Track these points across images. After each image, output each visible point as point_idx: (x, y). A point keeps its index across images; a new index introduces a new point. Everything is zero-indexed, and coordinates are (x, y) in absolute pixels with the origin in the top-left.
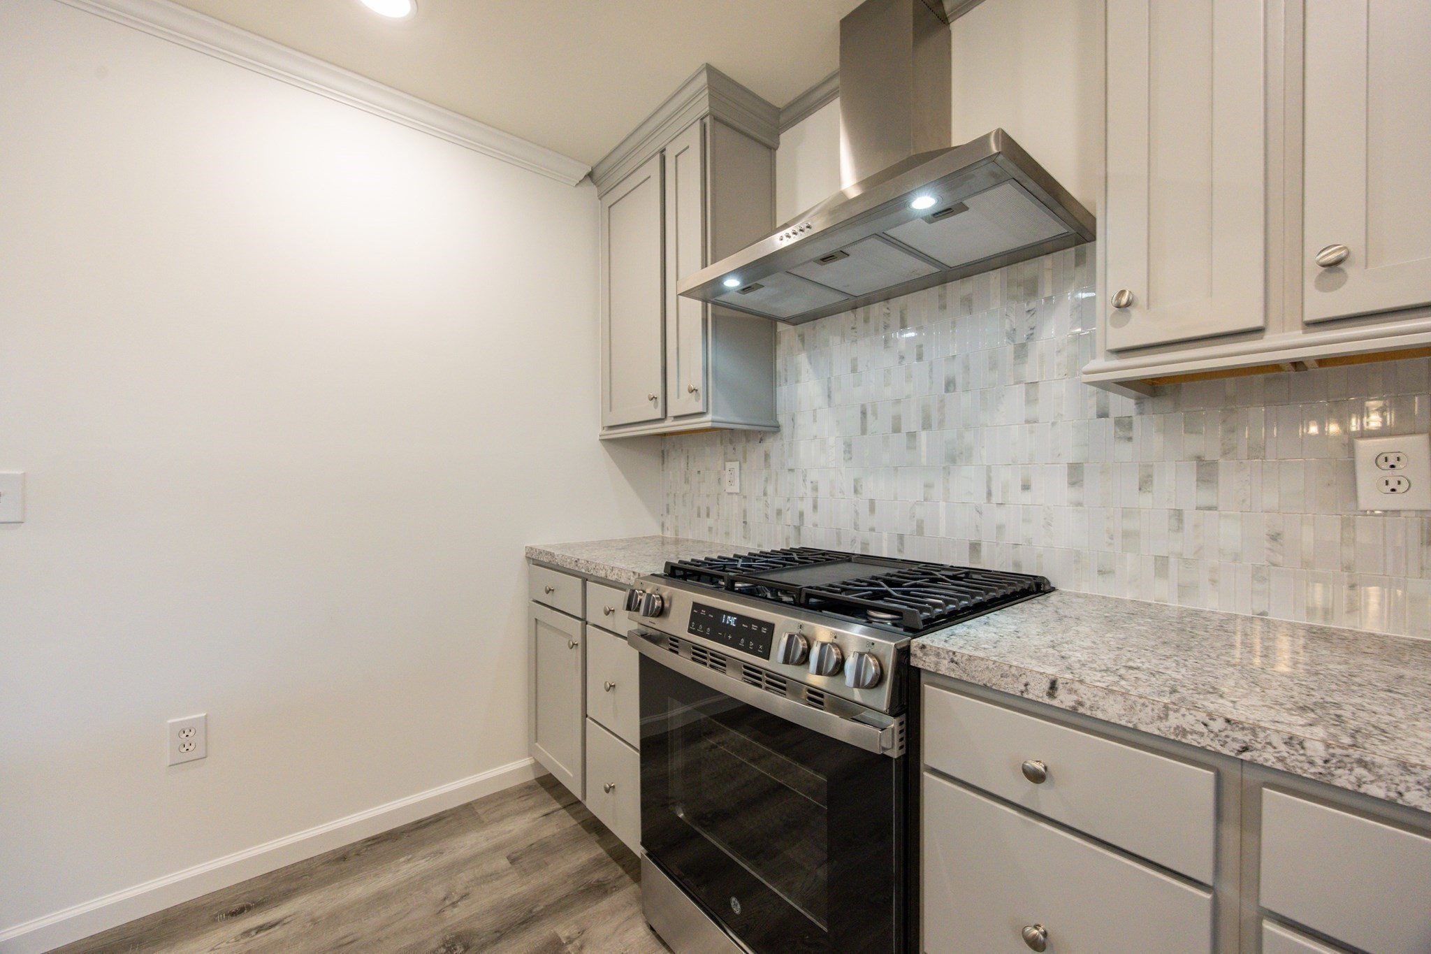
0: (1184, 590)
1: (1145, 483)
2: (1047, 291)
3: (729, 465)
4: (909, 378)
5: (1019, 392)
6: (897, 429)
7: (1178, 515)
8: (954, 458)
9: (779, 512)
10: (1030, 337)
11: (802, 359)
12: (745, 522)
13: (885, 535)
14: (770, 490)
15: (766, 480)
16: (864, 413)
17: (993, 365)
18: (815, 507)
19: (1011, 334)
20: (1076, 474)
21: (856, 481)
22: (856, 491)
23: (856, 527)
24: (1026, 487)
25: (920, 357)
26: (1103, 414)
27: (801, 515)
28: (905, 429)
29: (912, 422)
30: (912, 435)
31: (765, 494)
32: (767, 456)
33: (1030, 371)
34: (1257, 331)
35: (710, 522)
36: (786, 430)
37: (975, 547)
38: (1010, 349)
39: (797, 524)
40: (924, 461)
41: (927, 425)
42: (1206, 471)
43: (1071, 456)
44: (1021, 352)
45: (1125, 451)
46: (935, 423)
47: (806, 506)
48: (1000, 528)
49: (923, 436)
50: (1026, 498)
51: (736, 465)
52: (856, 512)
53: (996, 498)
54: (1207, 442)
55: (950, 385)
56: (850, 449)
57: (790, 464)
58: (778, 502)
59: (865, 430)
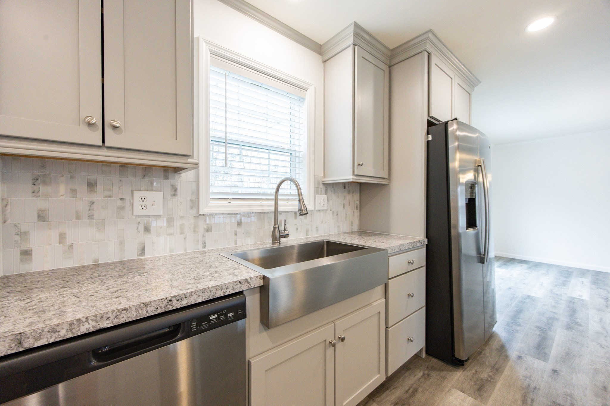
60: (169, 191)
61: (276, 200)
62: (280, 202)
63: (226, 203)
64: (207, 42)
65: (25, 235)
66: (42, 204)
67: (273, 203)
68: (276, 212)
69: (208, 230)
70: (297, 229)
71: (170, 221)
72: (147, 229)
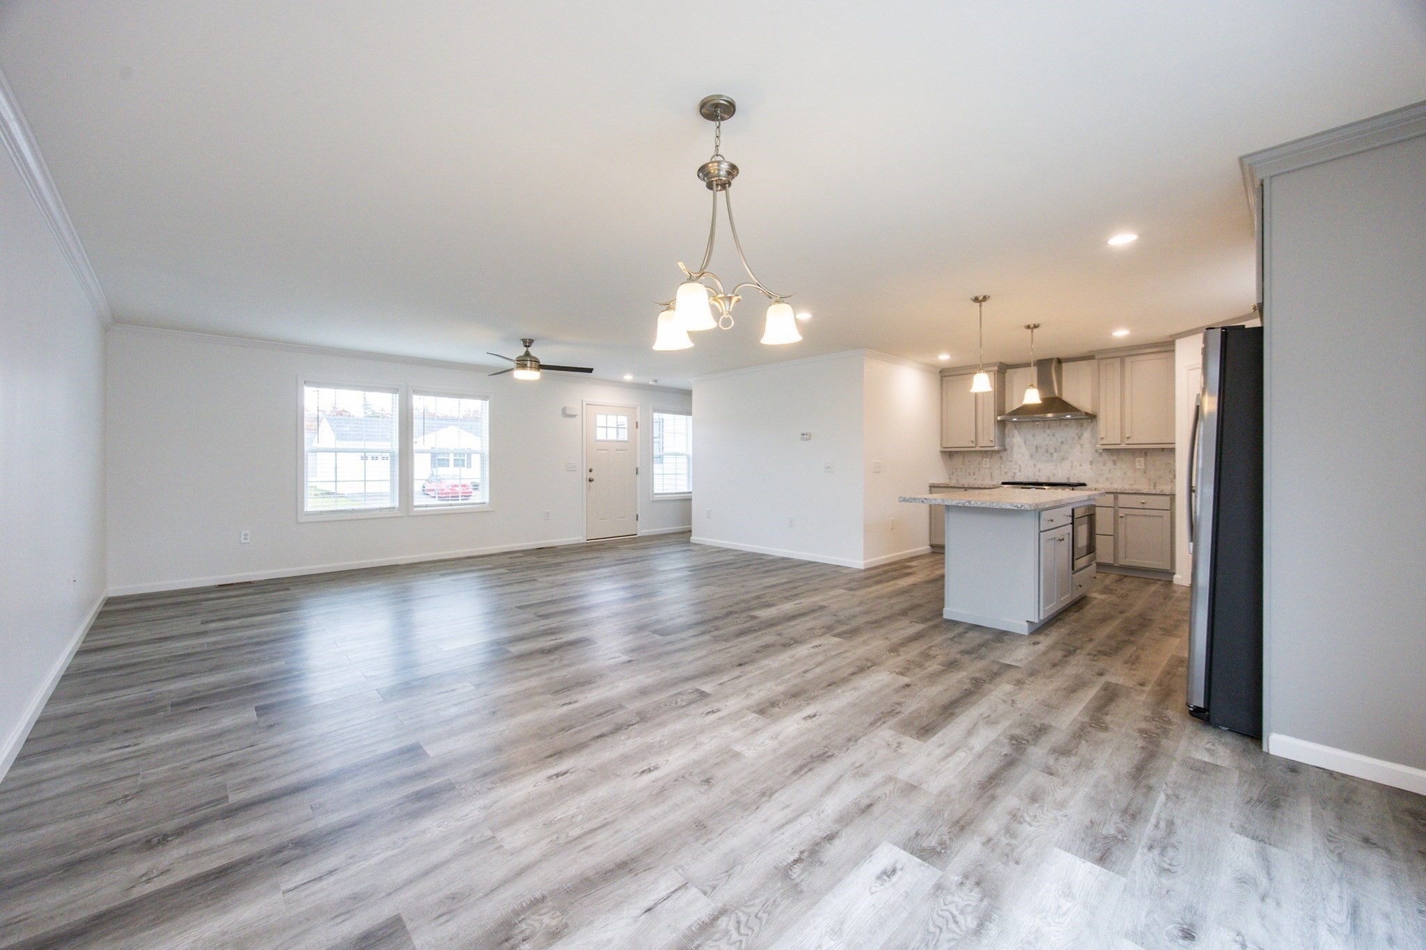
0: (1111, 483)
1: (1104, 464)
2: (1085, 426)
3: (984, 459)
4: (1050, 440)
5: (1079, 446)
6: (1047, 452)
7: (1110, 470)
8: (1063, 459)
9: (1006, 473)
10: (1081, 434)
11: (1016, 431)
12: (991, 476)
15: (1001, 464)
16: (1037, 448)
18: (1020, 471)
19: (1077, 434)
20: (1091, 463)
23: (1034, 475)
24: (1081, 465)
25: (1054, 436)
27: (1015, 473)
28: (1049, 451)
29: (1052, 450)
30: (1052, 454)
31: (1000, 468)
32: (1001, 457)
33: (1082, 442)
34: (1119, 444)
35: (975, 477)
36: (1009, 452)
37: (1068, 478)
40: (1055, 459)
41: (1056, 451)
42: (1115, 463)
43: (1090, 459)
44: (1080, 438)
46: (1058, 451)
47: (1017, 471)
48: (1075, 474)
49: (1055, 454)
50: (1081, 468)
51: (988, 459)
54: (1115, 458)
55: (1062, 443)
56: (1032, 456)
57: (1010, 459)
58: (1006, 470)
59: (1037, 452)
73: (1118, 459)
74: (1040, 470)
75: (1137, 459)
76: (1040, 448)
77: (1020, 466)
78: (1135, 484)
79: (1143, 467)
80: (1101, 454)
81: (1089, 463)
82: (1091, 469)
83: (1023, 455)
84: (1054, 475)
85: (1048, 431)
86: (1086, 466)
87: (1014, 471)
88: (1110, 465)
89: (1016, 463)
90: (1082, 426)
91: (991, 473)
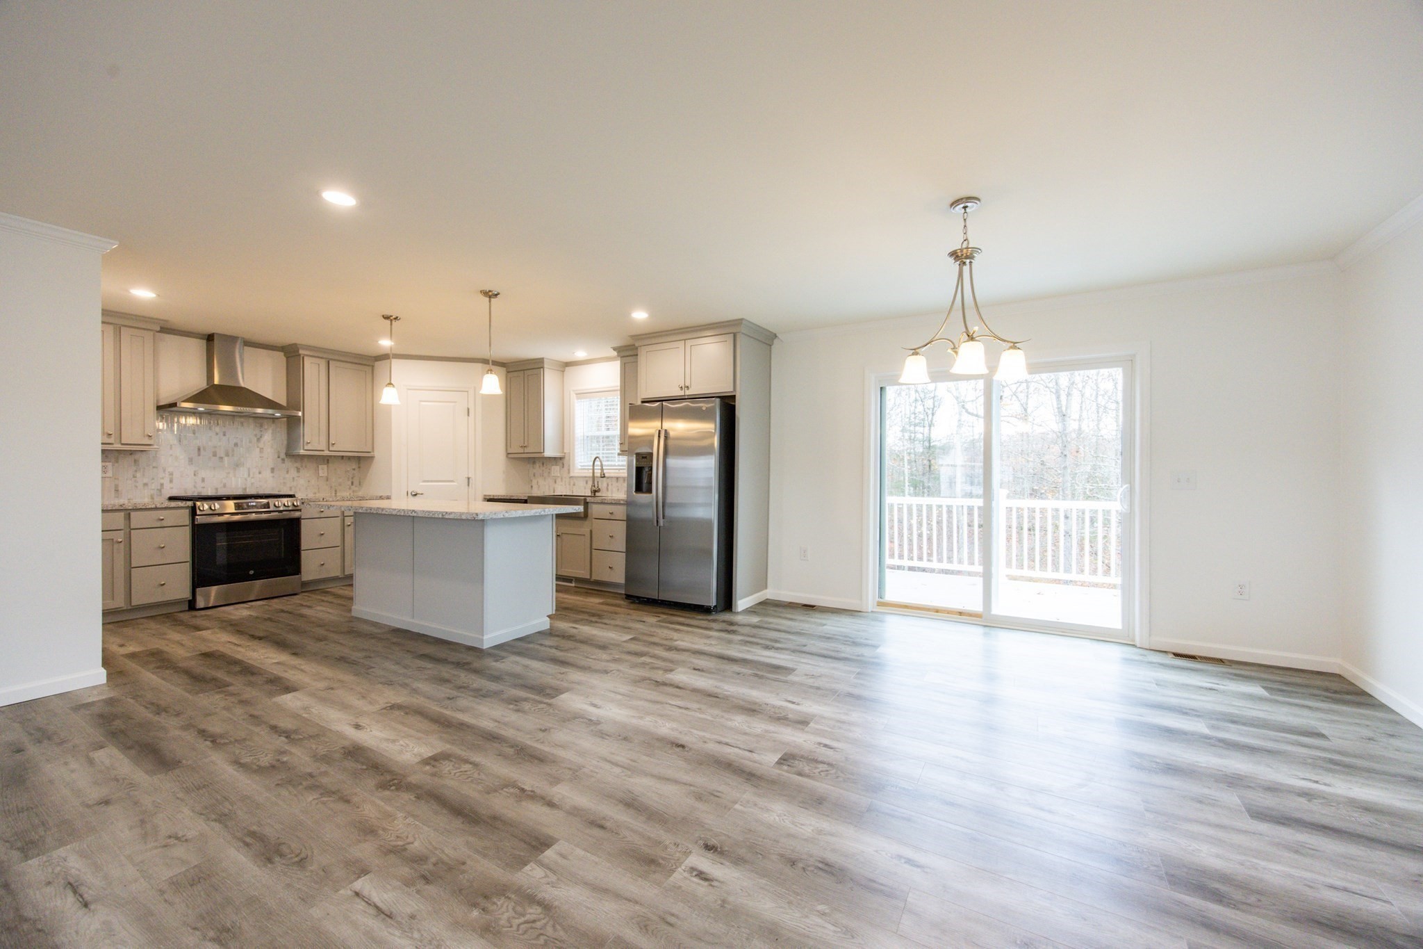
1: (288, 472)
4: (220, 440)
5: (258, 450)
6: (215, 455)
7: (293, 478)
8: (237, 465)
10: (261, 437)
12: (117, 491)
13: (209, 489)
14: (138, 475)
15: (136, 471)
16: (199, 449)
17: (250, 442)
18: (171, 481)
19: (256, 435)
20: (273, 470)
21: (195, 471)
22: (195, 475)
23: (195, 487)
24: (260, 473)
25: (224, 435)
26: (279, 457)
27: (162, 485)
28: (218, 456)
29: (221, 453)
30: (221, 458)
31: (134, 477)
32: (136, 461)
33: (261, 445)
34: (323, 451)
37: (245, 489)
38: (256, 439)
39: (159, 488)
40: (226, 465)
41: (227, 455)
42: (298, 470)
43: (271, 467)
44: (258, 440)
45: (284, 465)
46: (230, 455)
47: (166, 482)
49: (226, 459)
50: (260, 476)
52: (195, 482)
53: (251, 475)
54: (298, 465)
55: (236, 445)
56: (191, 460)
57: (154, 464)
58: (145, 481)
59: (199, 455)
60: (561, 465)
61: (593, 469)
62: (595, 471)
63: (586, 471)
64: (573, 391)
65: (531, 481)
66: (535, 471)
67: (591, 471)
68: (594, 477)
69: (574, 485)
70: (618, 490)
71: (562, 479)
72: (555, 482)
73: (302, 466)
74: (203, 480)
75: (320, 466)
76: (204, 450)
77: (171, 474)
78: (319, 492)
79: (326, 474)
80: (283, 460)
81: (269, 471)
82: (273, 477)
83: (176, 458)
84: (225, 486)
85: (217, 429)
86: (267, 474)
87: (162, 481)
88: (293, 473)
89: (164, 471)
90: (261, 426)
91: (117, 486)
